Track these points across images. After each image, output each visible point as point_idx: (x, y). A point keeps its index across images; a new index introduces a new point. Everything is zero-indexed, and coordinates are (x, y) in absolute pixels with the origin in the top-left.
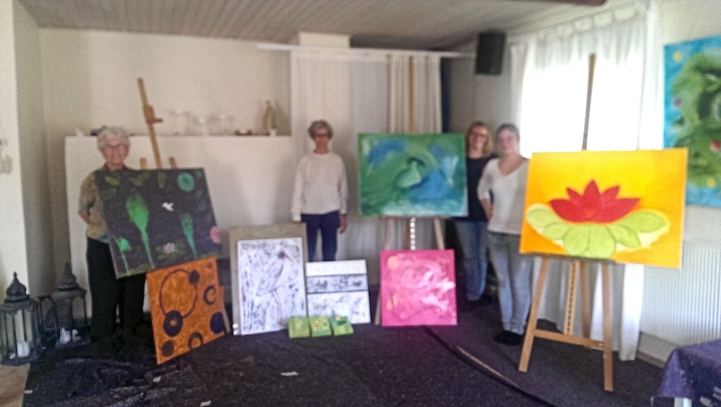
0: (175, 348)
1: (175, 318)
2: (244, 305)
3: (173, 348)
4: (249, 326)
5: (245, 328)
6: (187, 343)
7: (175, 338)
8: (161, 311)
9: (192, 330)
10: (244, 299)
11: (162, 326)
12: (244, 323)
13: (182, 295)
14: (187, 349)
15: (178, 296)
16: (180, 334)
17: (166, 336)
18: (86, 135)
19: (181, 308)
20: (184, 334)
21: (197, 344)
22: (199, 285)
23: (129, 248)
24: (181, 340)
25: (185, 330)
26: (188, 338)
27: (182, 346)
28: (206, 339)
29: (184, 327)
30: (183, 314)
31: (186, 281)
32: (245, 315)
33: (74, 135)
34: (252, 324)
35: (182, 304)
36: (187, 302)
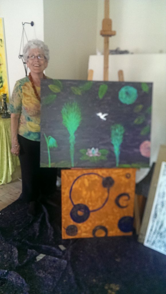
0: (79, 232)
1: (83, 210)
2: (153, 221)
3: (77, 231)
4: (152, 241)
5: (148, 241)
6: (91, 231)
7: (80, 225)
8: (70, 201)
9: (98, 223)
10: (156, 215)
11: (69, 212)
12: (149, 236)
13: (93, 193)
14: (90, 235)
15: (89, 193)
16: (85, 223)
17: (72, 221)
19: (90, 204)
20: (90, 224)
21: (101, 234)
22: (112, 190)
23: (55, 145)
24: (86, 228)
25: (91, 221)
26: (93, 228)
27: (86, 232)
28: (111, 233)
29: (90, 219)
30: (91, 209)
31: (99, 184)
32: (151, 230)
34: (156, 241)
35: (91, 201)
36: (97, 200)
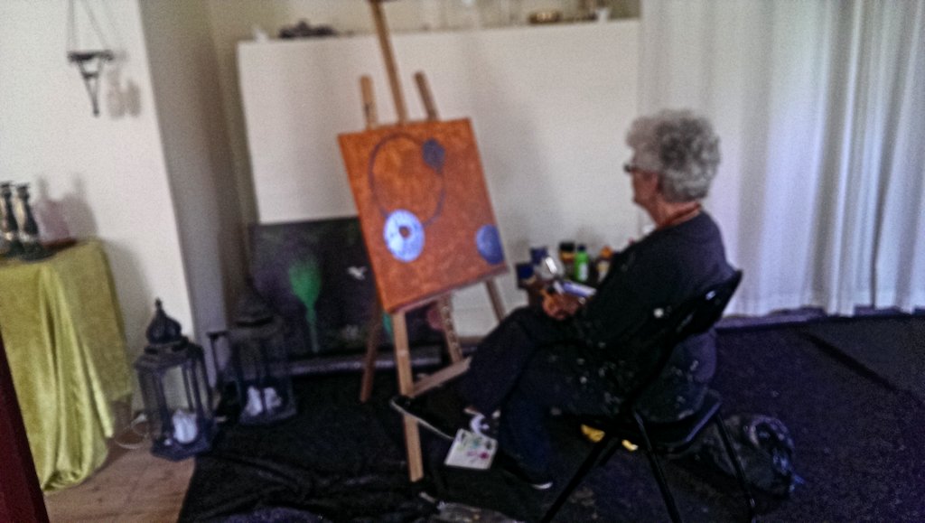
18: (271, 37)
33: (250, 38)
